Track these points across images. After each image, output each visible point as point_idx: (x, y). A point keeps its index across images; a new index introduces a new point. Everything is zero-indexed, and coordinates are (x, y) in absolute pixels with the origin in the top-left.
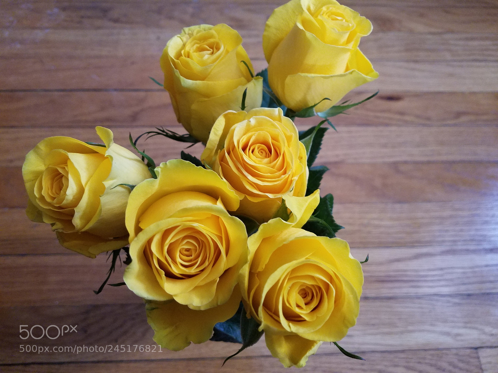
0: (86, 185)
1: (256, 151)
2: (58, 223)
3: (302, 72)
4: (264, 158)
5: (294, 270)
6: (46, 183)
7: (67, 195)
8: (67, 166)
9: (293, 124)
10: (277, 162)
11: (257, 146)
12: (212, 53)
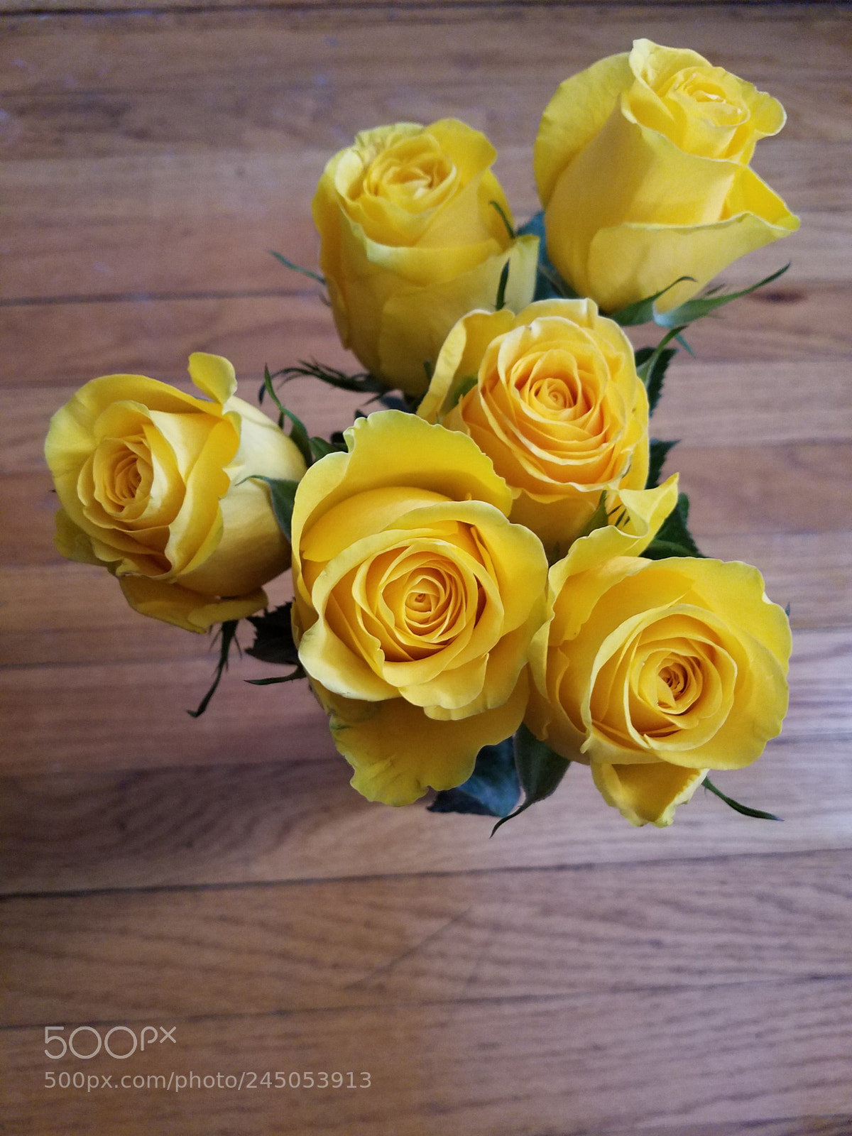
0: (187, 477)
1: (545, 392)
2: (126, 560)
3: (632, 219)
4: (560, 410)
5: (648, 631)
6: (100, 476)
7: (152, 498)
8: (145, 437)
9: (620, 334)
10: (590, 416)
11: (546, 382)
12: (431, 186)
